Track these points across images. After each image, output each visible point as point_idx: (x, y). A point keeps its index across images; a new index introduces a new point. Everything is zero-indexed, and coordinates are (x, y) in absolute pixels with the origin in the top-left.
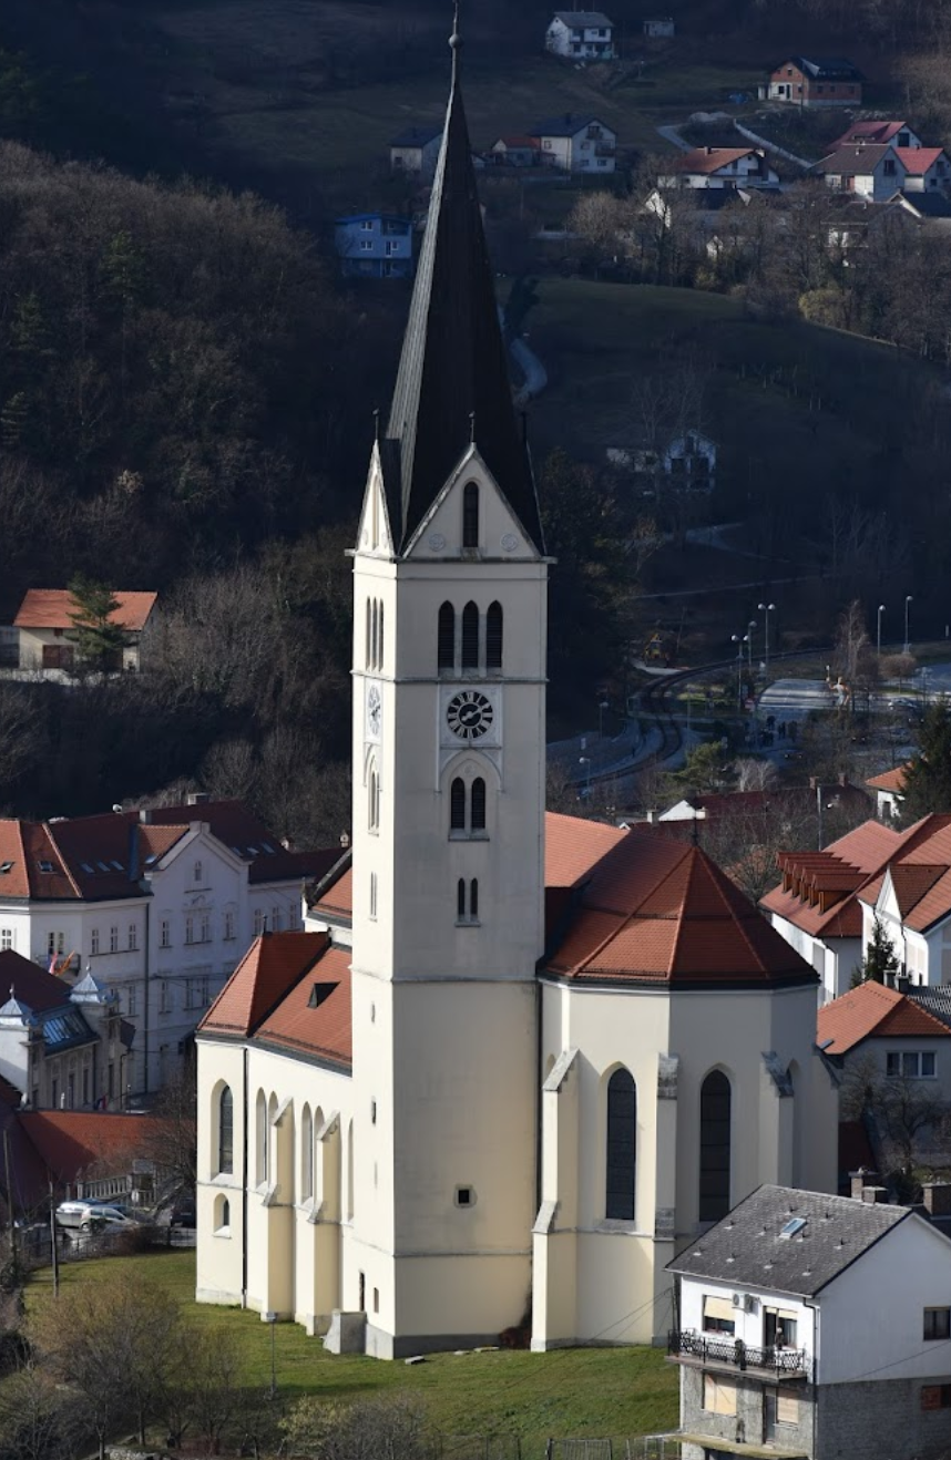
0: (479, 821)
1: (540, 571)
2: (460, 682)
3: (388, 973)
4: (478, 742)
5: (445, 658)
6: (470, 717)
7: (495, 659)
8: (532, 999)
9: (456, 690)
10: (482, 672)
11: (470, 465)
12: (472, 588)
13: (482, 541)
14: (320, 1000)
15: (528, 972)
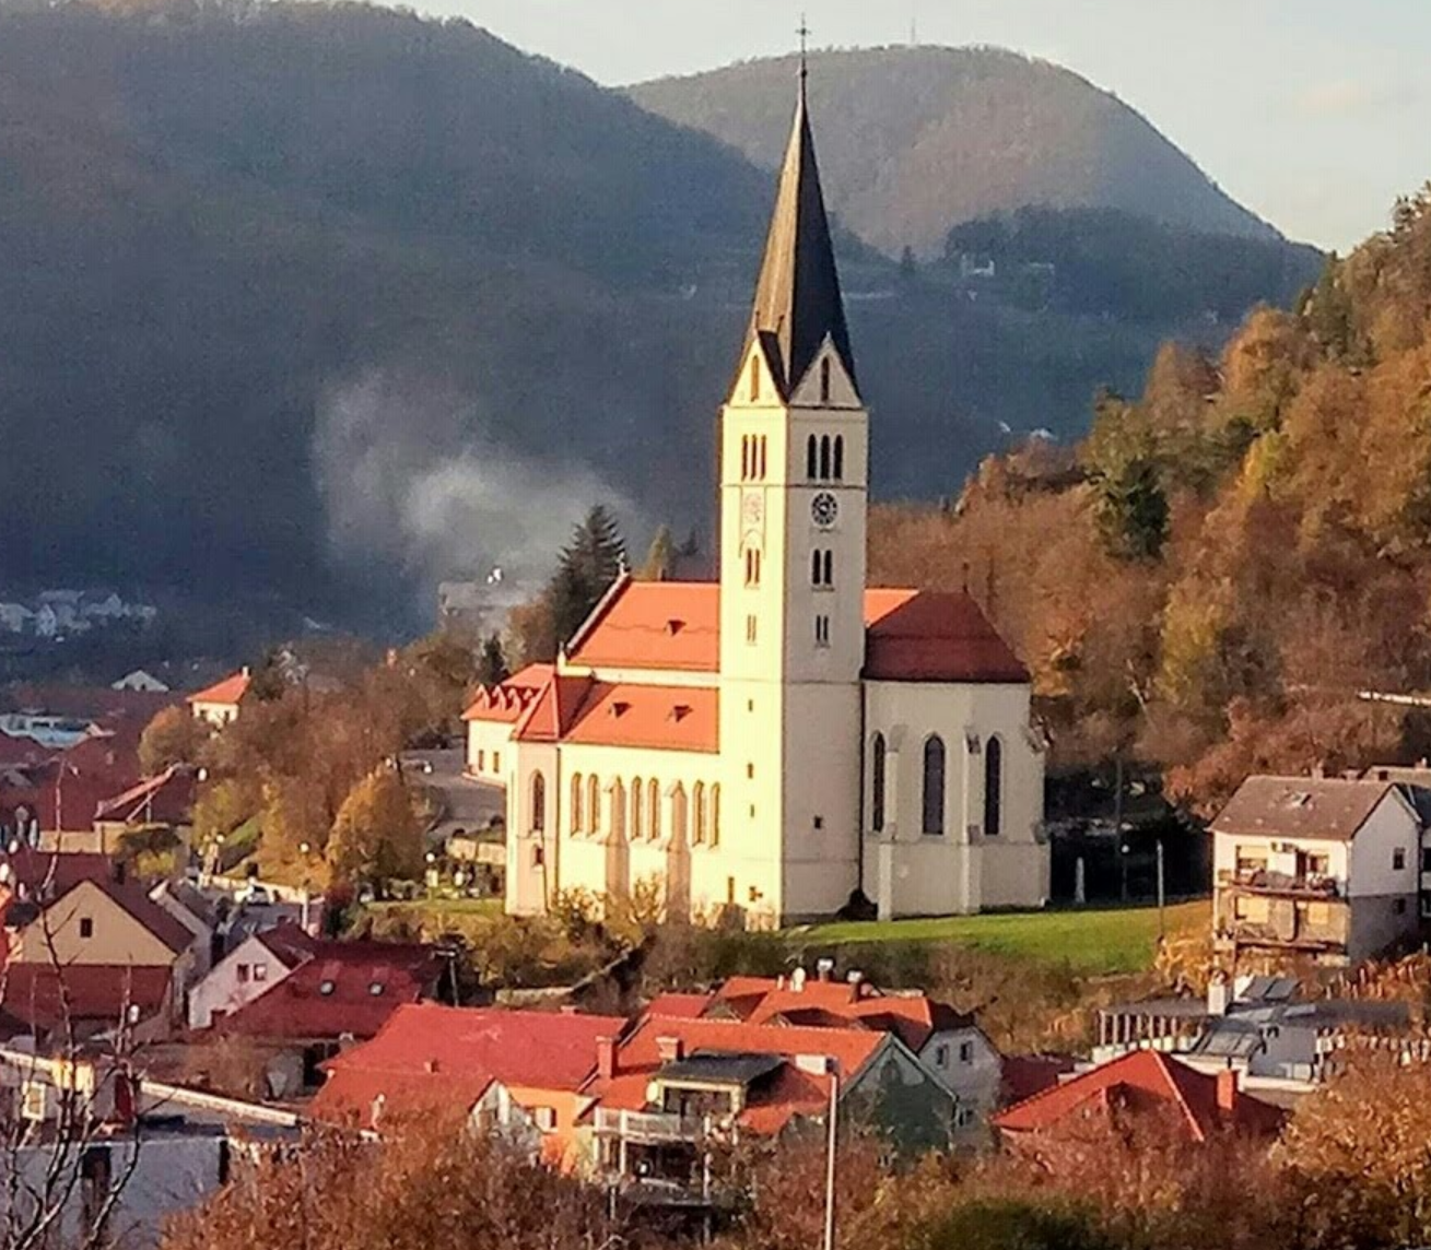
0: (828, 579)
1: (863, 416)
2: (819, 486)
3: (778, 676)
4: (829, 526)
5: (811, 474)
6: (824, 510)
7: (838, 474)
8: (857, 693)
9: (817, 492)
10: (832, 481)
11: (828, 349)
12: (826, 426)
13: (831, 396)
14: (679, 717)
15: (855, 677)
